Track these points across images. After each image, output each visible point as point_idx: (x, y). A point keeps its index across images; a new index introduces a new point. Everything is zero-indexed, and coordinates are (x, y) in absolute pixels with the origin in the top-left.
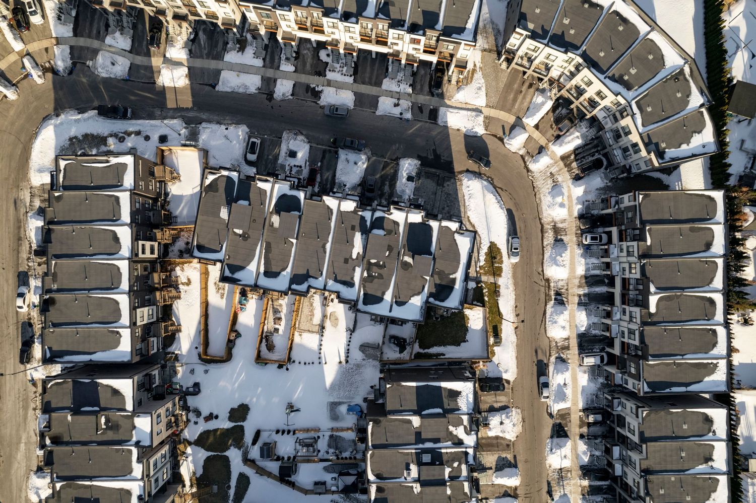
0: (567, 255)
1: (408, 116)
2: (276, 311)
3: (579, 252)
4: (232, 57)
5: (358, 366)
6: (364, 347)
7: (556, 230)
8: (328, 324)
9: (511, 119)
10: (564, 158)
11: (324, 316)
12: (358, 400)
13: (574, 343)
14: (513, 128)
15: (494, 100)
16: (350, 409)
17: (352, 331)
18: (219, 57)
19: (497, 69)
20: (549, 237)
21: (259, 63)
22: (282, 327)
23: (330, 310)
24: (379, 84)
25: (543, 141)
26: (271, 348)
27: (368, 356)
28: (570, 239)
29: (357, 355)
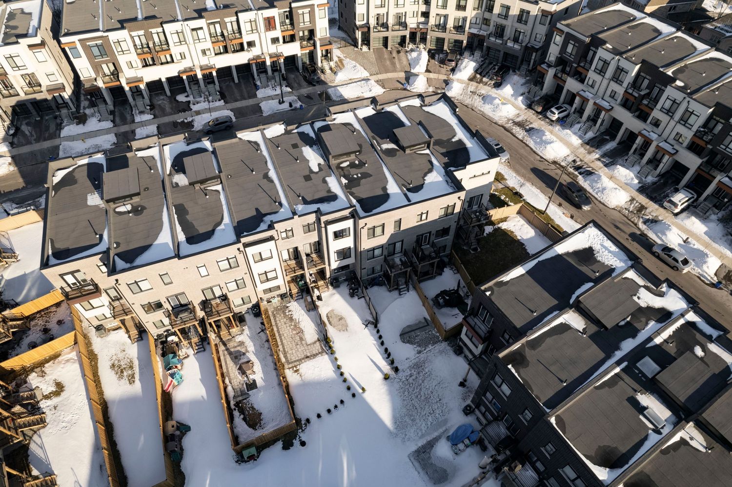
2: (236, 356)
3: (557, 128)
4: (70, 129)
5: (418, 366)
6: (407, 335)
7: (520, 124)
8: (331, 332)
9: (402, 75)
10: (472, 79)
13: (643, 200)
15: (375, 69)
16: (455, 440)
17: (374, 323)
18: (56, 135)
19: (363, 55)
20: (520, 133)
21: (108, 124)
23: (324, 309)
24: (255, 96)
25: (445, 77)
27: (423, 344)
28: (537, 123)
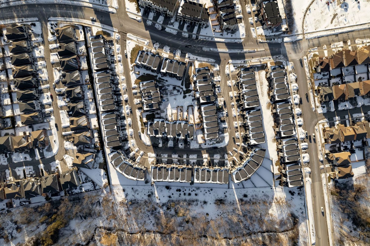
0: (130, 133)
1: (162, 155)
2: (181, 116)
3: (128, 134)
4: (195, 161)
5: (164, 108)
6: (164, 112)
7: (132, 138)
8: (171, 115)
9: (143, 157)
10: (133, 151)
11: (172, 116)
12: (164, 102)
13: (126, 118)
14: (143, 155)
15: (147, 160)
16: (165, 101)
17: (167, 114)
18: (198, 161)
19: (147, 165)
20: (133, 136)
21: (190, 160)
22: (179, 113)
23: (171, 118)
24: (168, 160)
25: (137, 153)
26: (181, 109)
27: (163, 110)
28: (129, 136)
29: (165, 110)
